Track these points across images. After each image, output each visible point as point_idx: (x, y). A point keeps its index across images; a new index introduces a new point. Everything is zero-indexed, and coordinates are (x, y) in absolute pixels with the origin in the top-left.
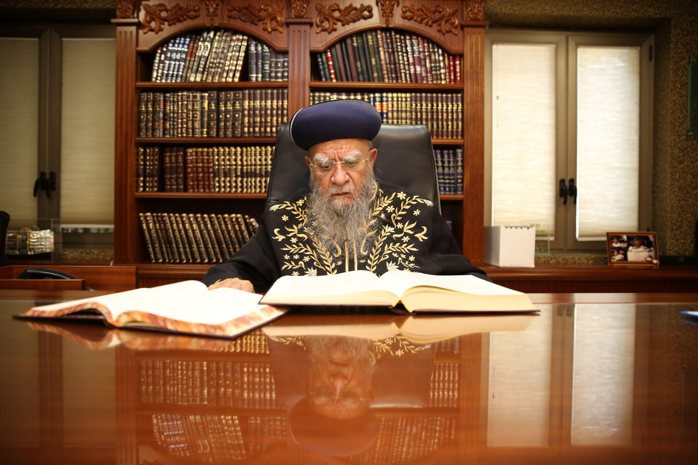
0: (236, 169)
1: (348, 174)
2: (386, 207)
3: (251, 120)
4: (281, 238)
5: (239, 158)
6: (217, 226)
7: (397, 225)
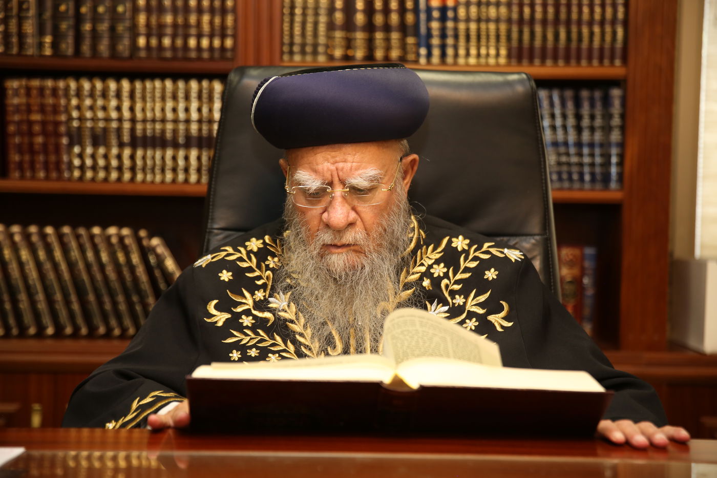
0: (119, 130)
1: (354, 209)
2: (430, 267)
3: (154, 20)
4: (221, 318)
5: (126, 104)
6: (75, 254)
7: (454, 301)
